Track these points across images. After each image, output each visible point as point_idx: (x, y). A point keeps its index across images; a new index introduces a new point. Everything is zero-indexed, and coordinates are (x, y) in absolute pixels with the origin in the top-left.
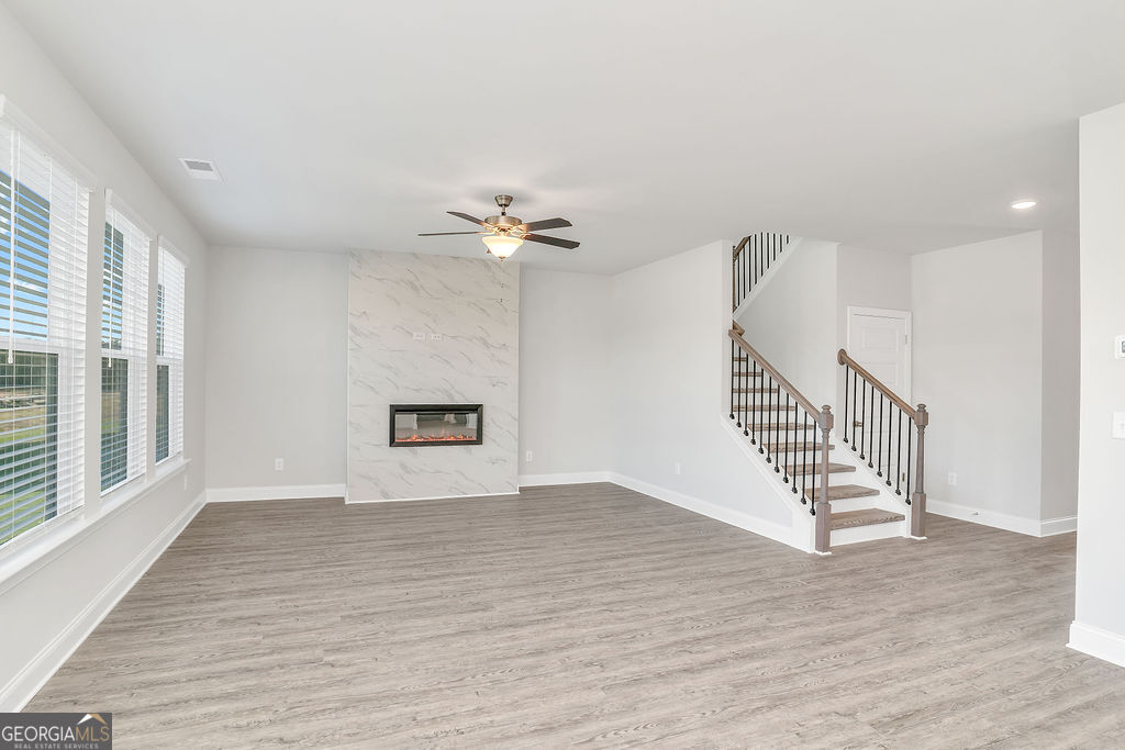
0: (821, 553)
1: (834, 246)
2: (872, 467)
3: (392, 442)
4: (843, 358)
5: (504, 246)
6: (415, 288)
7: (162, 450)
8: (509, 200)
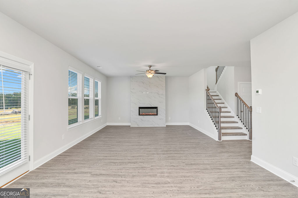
0: (219, 141)
1: (233, 67)
2: (242, 122)
3: (139, 115)
4: (236, 95)
5: (150, 76)
6: (143, 83)
7: (97, 115)
8: (150, 66)
